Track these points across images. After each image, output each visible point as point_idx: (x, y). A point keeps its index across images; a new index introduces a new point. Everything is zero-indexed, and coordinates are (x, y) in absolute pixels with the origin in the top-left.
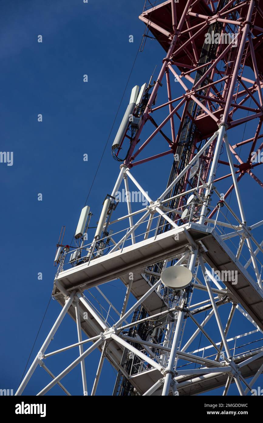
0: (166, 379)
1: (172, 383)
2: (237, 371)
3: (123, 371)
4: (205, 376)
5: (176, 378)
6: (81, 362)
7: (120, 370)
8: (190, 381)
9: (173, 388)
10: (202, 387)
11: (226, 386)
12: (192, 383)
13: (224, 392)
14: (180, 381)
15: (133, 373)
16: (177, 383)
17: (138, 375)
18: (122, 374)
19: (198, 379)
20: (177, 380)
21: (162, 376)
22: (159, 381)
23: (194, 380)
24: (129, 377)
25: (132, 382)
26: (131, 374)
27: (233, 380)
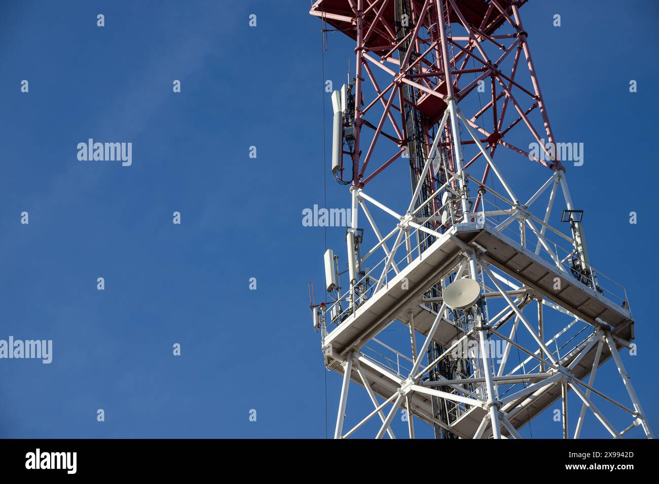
0: (491, 414)
1: (500, 417)
2: (570, 375)
3: (439, 422)
4: (536, 394)
5: (503, 409)
6: (387, 430)
7: (435, 423)
8: (520, 406)
9: (504, 421)
10: (535, 408)
11: (563, 397)
12: (523, 407)
13: (563, 403)
14: (508, 411)
15: (451, 421)
16: (506, 414)
17: (458, 421)
18: (440, 427)
19: (528, 400)
20: (505, 411)
21: (486, 412)
22: (484, 419)
23: (524, 403)
24: (448, 427)
25: (454, 432)
26: (450, 423)
27: (569, 387)
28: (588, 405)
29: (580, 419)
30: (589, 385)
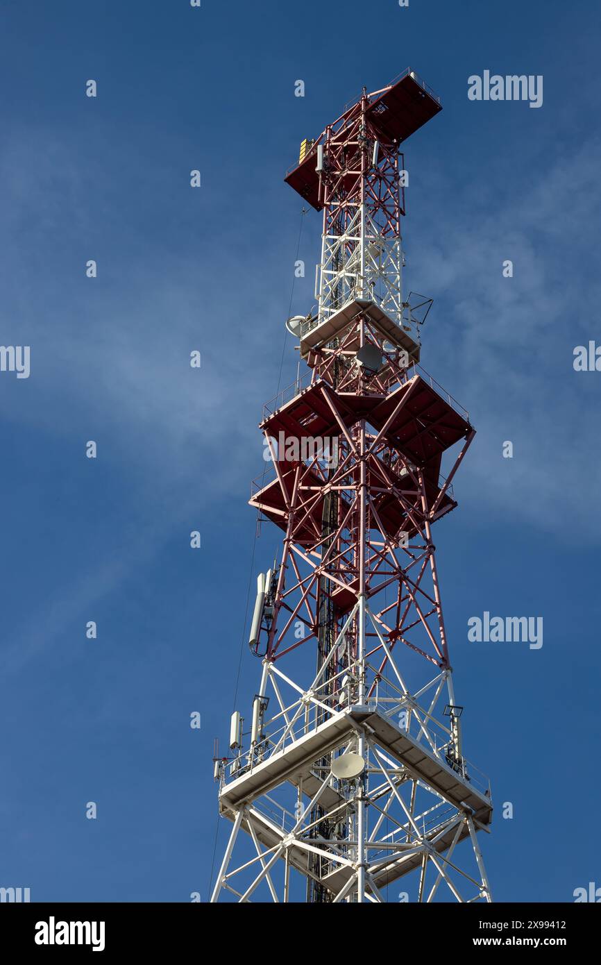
0: (359, 873)
1: (366, 876)
2: (431, 848)
3: (312, 875)
4: (399, 861)
5: (369, 870)
8: (384, 869)
9: (369, 880)
10: (398, 872)
11: (423, 866)
12: (387, 871)
13: (422, 872)
14: (374, 872)
15: (323, 875)
16: (371, 875)
17: (329, 875)
18: (312, 878)
19: (392, 865)
20: (371, 872)
21: (355, 871)
22: (352, 877)
23: (388, 868)
24: (319, 880)
25: (324, 884)
26: (322, 877)
27: (429, 858)
28: (443, 875)
29: (434, 886)
30: (447, 858)
